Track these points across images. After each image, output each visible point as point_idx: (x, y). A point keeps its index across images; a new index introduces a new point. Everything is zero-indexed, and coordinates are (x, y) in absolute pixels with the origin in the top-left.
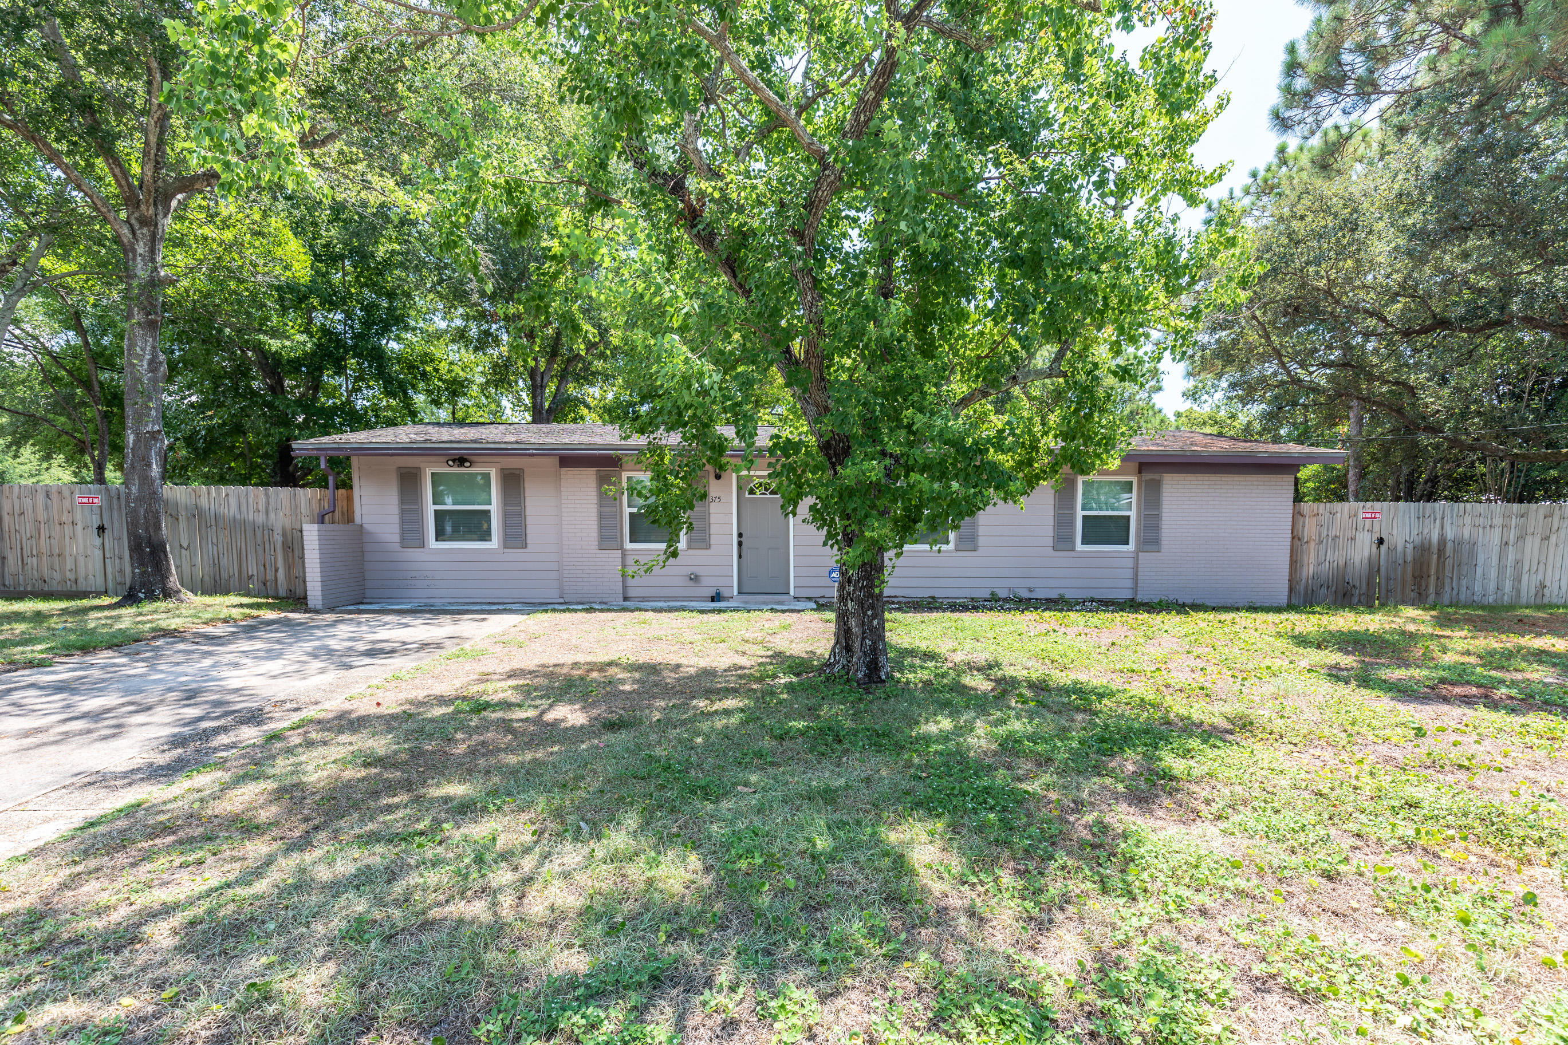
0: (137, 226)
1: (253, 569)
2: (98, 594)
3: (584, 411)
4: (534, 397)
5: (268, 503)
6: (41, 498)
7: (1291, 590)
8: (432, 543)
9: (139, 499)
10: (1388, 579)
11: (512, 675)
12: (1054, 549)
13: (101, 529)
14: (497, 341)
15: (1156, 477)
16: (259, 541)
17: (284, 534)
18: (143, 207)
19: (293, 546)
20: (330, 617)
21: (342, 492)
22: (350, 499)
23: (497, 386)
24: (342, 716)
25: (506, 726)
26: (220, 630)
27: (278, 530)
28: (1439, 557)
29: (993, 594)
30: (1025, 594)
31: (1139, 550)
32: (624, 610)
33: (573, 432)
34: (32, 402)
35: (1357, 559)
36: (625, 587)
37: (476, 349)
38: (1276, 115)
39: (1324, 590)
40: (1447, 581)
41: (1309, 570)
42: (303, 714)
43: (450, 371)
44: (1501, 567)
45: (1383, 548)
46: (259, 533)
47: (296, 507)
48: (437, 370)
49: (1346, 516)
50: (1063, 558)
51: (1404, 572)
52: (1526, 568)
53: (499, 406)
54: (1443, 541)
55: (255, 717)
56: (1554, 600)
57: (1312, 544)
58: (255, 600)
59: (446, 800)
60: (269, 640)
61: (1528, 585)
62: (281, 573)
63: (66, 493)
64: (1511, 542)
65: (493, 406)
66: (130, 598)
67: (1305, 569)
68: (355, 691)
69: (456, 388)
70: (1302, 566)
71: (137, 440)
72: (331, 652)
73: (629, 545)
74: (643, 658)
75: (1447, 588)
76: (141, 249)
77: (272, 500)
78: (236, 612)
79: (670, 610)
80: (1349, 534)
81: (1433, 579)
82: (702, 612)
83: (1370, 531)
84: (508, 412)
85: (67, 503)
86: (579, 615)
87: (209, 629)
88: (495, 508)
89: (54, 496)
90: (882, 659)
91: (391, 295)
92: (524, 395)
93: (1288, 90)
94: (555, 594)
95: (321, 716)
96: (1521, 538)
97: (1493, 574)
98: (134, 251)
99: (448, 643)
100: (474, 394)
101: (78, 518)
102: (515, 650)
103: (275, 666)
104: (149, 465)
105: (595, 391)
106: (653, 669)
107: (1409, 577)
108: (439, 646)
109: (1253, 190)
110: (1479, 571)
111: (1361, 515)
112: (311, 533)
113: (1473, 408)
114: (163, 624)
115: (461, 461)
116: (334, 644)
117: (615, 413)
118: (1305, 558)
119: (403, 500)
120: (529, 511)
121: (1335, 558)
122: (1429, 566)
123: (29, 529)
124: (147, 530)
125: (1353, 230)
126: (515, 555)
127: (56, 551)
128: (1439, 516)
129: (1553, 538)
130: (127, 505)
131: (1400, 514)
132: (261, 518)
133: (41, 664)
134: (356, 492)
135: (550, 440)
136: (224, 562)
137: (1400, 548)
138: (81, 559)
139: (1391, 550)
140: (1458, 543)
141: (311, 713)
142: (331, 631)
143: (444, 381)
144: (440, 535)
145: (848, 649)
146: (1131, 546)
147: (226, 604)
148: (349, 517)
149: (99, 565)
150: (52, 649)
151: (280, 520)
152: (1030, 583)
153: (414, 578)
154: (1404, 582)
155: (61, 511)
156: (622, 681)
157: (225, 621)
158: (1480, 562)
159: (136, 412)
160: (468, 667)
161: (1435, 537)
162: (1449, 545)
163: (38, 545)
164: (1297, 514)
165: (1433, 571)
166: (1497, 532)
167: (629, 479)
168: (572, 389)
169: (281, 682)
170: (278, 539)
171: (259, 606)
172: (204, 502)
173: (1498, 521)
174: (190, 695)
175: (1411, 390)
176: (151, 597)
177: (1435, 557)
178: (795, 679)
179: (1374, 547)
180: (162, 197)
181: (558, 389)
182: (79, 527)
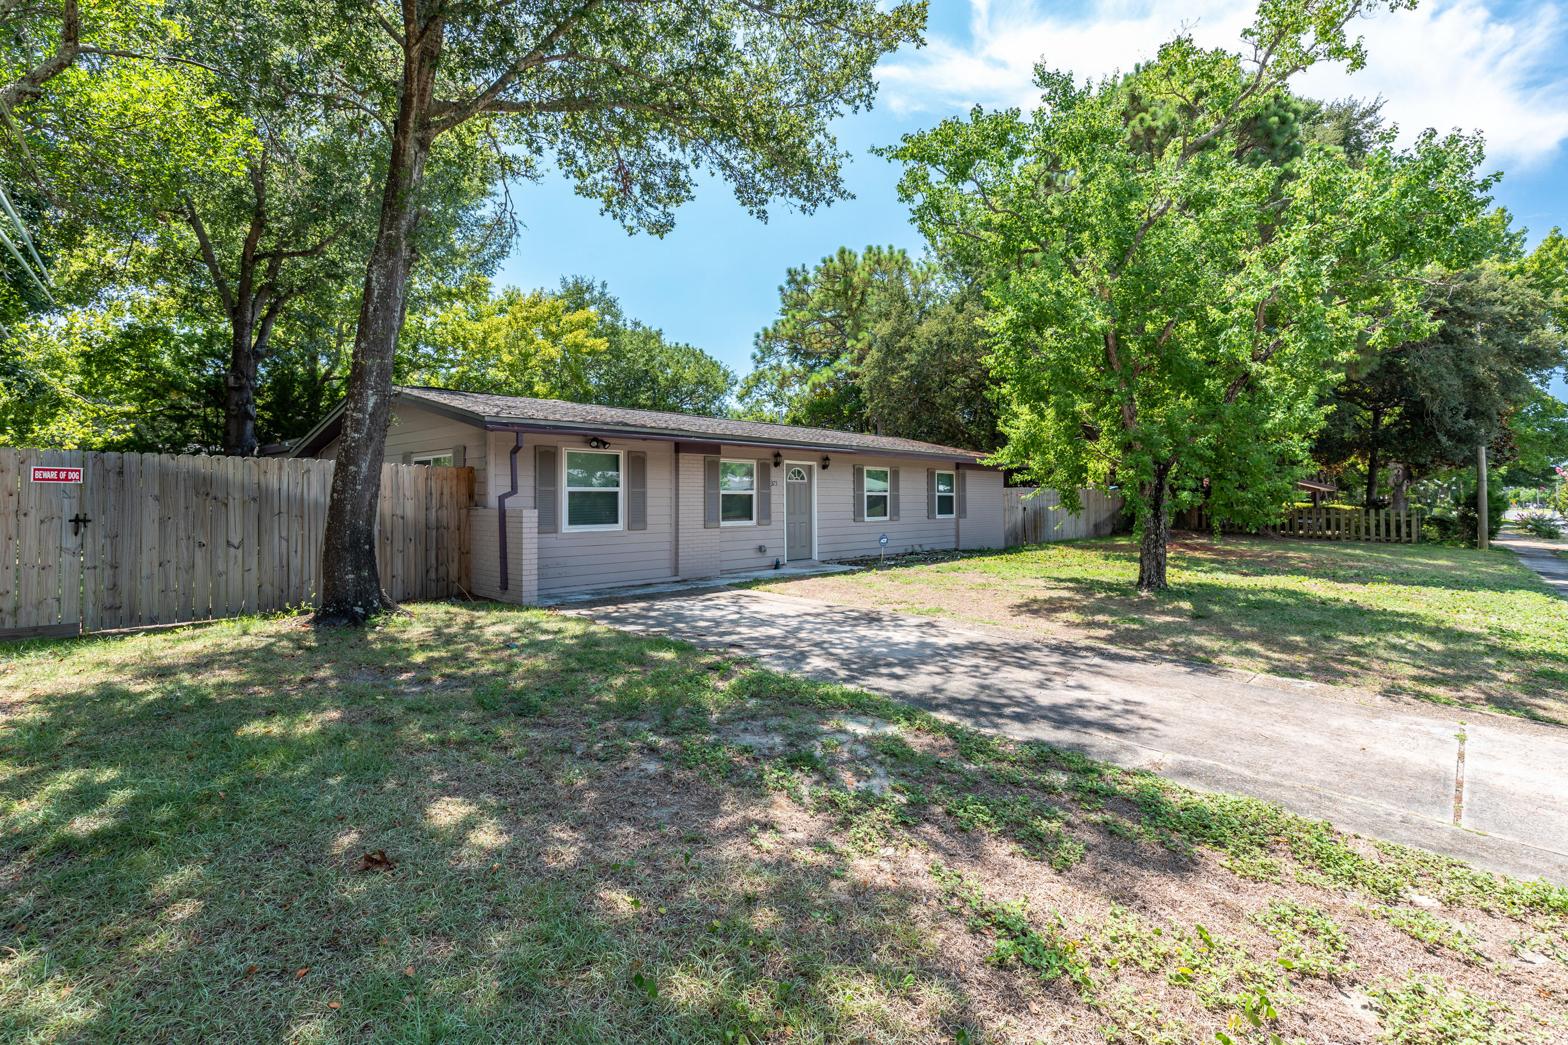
7: (1004, 538)
8: (566, 527)
12: (928, 518)
13: (79, 522)
15: (963, 472)
30: (918, 549)
31: (959, 516)
35: (1019, 519)
36: (721, 562)
39: (1011, 537)
40: (1042, 530)
49: (1015, 495)
50: (932, 524)
54: (1040, 509)
57: (1007, 511)
73: (721, 523)
75: (1042, 533)
80: (1016, 505)
81: (1039, 528)
83: (1022, 503)
85: (8, 480)
88: (622, 490)
101: (32, 503)
107: (1033, 528)
111: (1019, 495)
115: (597, 442)
120: (650, 493)
121: (1013, 519)
122: (1037, 522)
126: (637, 535)
140: (1044, 509)
144: (573, 520)
146: (954, 515)
152: (920, 541)
153: (547, 567)
154: (1031, 530)
161: (1038, 507)
162: (1042, 511)
164: (1003, 494)
167: (723, 464)
172: (273, 481)
177: (1039, 517)
182: (33, 518)
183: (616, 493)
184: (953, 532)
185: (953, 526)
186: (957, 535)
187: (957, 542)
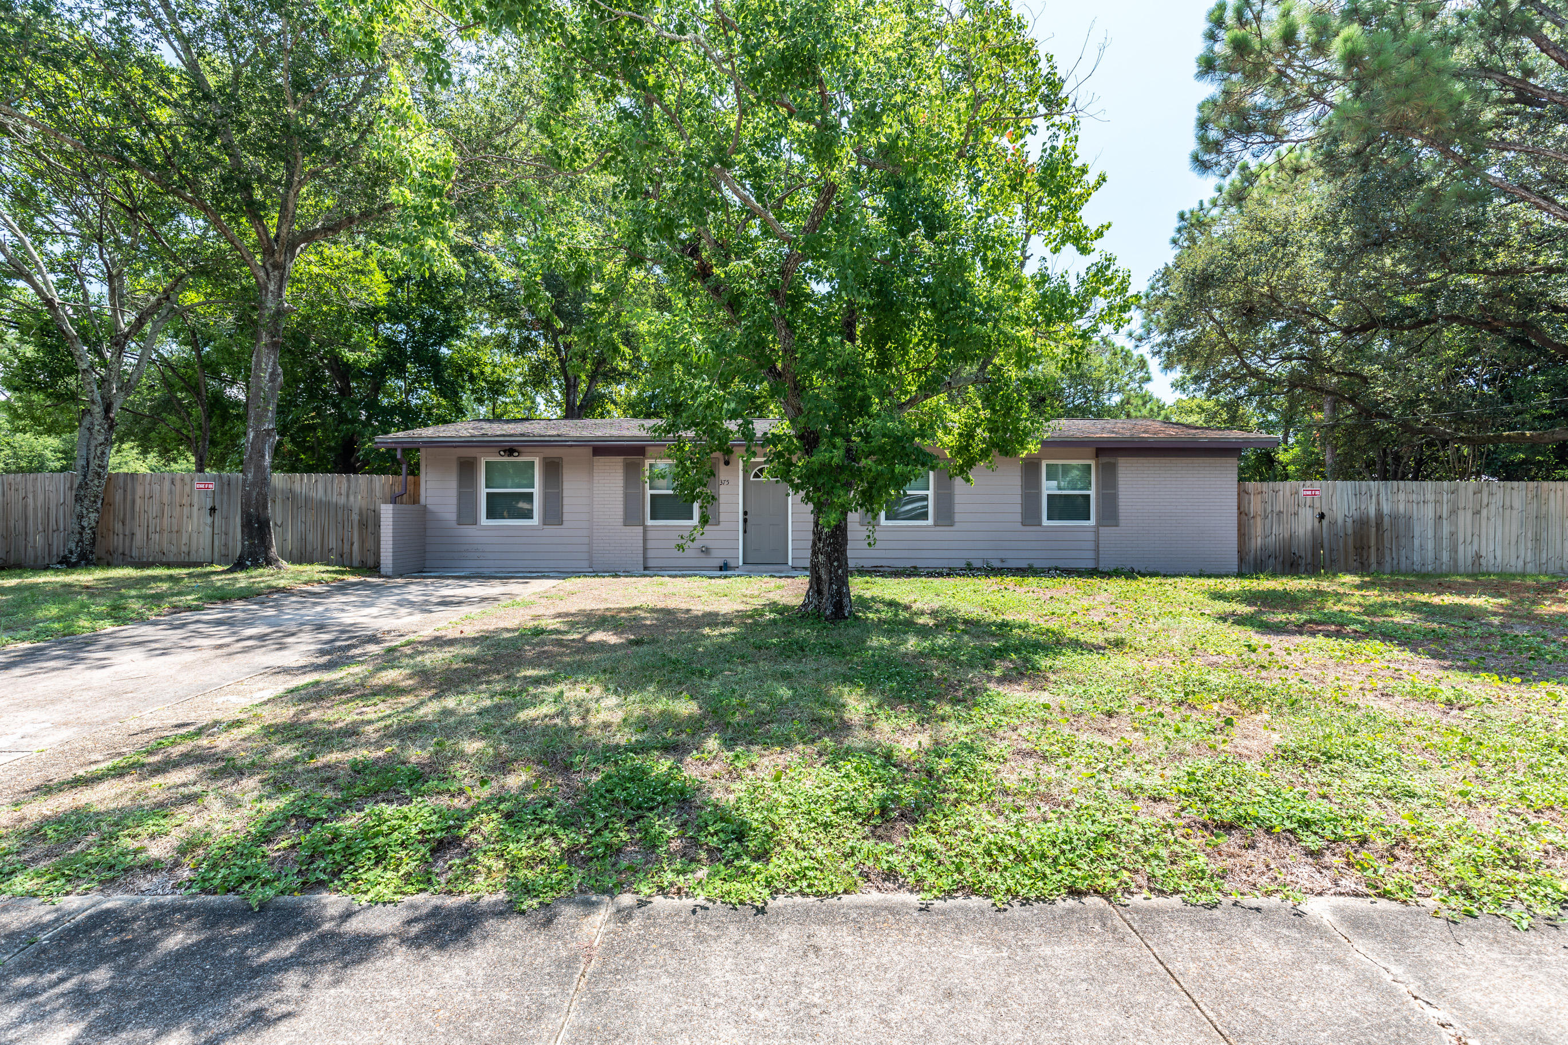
0: (270, 270)
1: (333, 543)
2: (211, 563)
3: (610, 407)
4: (568, 395)
5: (349, 487)
6: (167, 484)
7: (1241, 559)
8: (484, 521)
9: (253, 484)
10: (1331, 550)
11: (559, 615)
12: (1023, 524)
13: (213, 510)
14: (535, 346)
15: (1112, 460)
16: (340, 519)
17: (361, 514)
18: (277, 255)
19: (370, 523)
20: (400, 581)
21: (410, 478)
22: (417, 485)
23: (534, 386)
24: (436, 638)
25: (559, 643)
26: (317, 588)
27: (356, 510)
28: (1378, 530)
29: (969, 564)
30: (997, 564)
31: (1100, 523)
32: (645, 576)
33: (604, 426)
34: (140, 404)
35: (1301, 532)
36: (645, 558)
37: (517, 354)
38: (1196, 159)
39: (1272, 561)
40: (1387, 552)
41: (1257, 542)
42: (407, 638)
43: (493, 373)
44: (1437, 538)
45: (1325, 522)
46: (340, 514)
47: (371, 491)
48: (482, 373)
49: (1288, 493)
50: (1031, 532)
51: (1346, 544)
52: (1461, 540)
53: (533, 402)
54: (1380, 515)
55: (373, 639)
56: (1492, 569)
57: (1259, 519)
58: (337, 568)
59: (525, 677)
60: (359, 596)
61: (1465, 554)
62: (356, 546)
63: (187, 480)
64: (1444, 516)
65: (528, 404)
66: (240, 565)
67: (1253, 541)
68: (440, 626)
69: (497, 388)
70: (1250, 539)
71: (256, 437)
72: (412, 604)
73: (649, 522)
74: (660, 605)
75: (1388, 558)
76: (272, 287)
77: (353, 485)
78: (325, 576)
79: (683, 576)
80: (1292, 510)
81: (1373, 550)
82: (711, 578)
83: (1312, 507)
84: (542, 407)
85: (187, 489)
86: (607, 579)
87: (309, 588)
88: (537, 491)
89: (178, 483)
90: (846, 600)
91: (447, 310)
92: (556, 393)
93: (1203, 140)
94: (585, 564)
95: (420, 639)
96: (1454, 512)
97: (1430, 545)
98: (267, 289)
99: (502, 597)
100: (512, 393)
101: (196, 499)
102: (558, 602)
103: (374, 611)
104: (263, 456)
105: (622, 389)
106: (667, 612)
107: (1351, 549)
108: (496, 599)
109: (1220, 202)
110: (1417, 542)
111: (1302, 493)
112: (387, 512)
113: (1422, 396)
114: (274, 584)
115: (510, 451)
116: (411, 597)
117: (637, 409)
118: (1253, 531)
119: (461, 485)
120: (566, 493)
121: (1279, 532)
122: (1368, 537)
123: (154, 510)
124: (257, 509)
125: (1284, 246)
126: (551, 530)
127: (175, 529)
128: (1374, 493)
129: (1484, 512)
130: (244, 489)
131: (1338, 492)
132: (342, 500)
133: (197, 609)
134: (423, 476)
135: (585, 433)
136: (310, 537)
137: (1340, 522)
138: (195, 535)
139: (1333, 524)
140: (1395, 517)
141: (412, 637)
142: (406, 590)
143: (487, 382)
144: (490, 515)
145: (819, 592)
146: (1092, 522)
147: (315, 570)
148: (415, 500)
149: (208, 540)
150: (200, 599)
151: (358, 501)
152: (1002, 555)
153: (467, 551)
154: (1346, 551)
155: (182, 496)
156: (645, 618)
157: (319, 582)
158: (1417, 534)
159: (257, 414)
160: (522, 612)
161: (1372, 512)
162: (1386, 519)
163: (161, 523)
164: (1242, 493)
165: (1373, 542)
166: (1430, 507)
167: (651, 465)
168: (601, 388)
169: (381, 620)
170: (355, 517)
171: (343, 573)
172: (297, 487)
173: (1430, 497)
174: (320, 627)
175: (1365, 380)
176: (256, 565)
177: (1374, 530)
178: (778, 616)
179: (1316, 521)
180: (291, 248)
181: (589, 388)
182: (195, 508)
183: (532, 494)
184: (1091, 545)
185: (1091, 536)
186: (1097, 550)
187: (1097, 559)
